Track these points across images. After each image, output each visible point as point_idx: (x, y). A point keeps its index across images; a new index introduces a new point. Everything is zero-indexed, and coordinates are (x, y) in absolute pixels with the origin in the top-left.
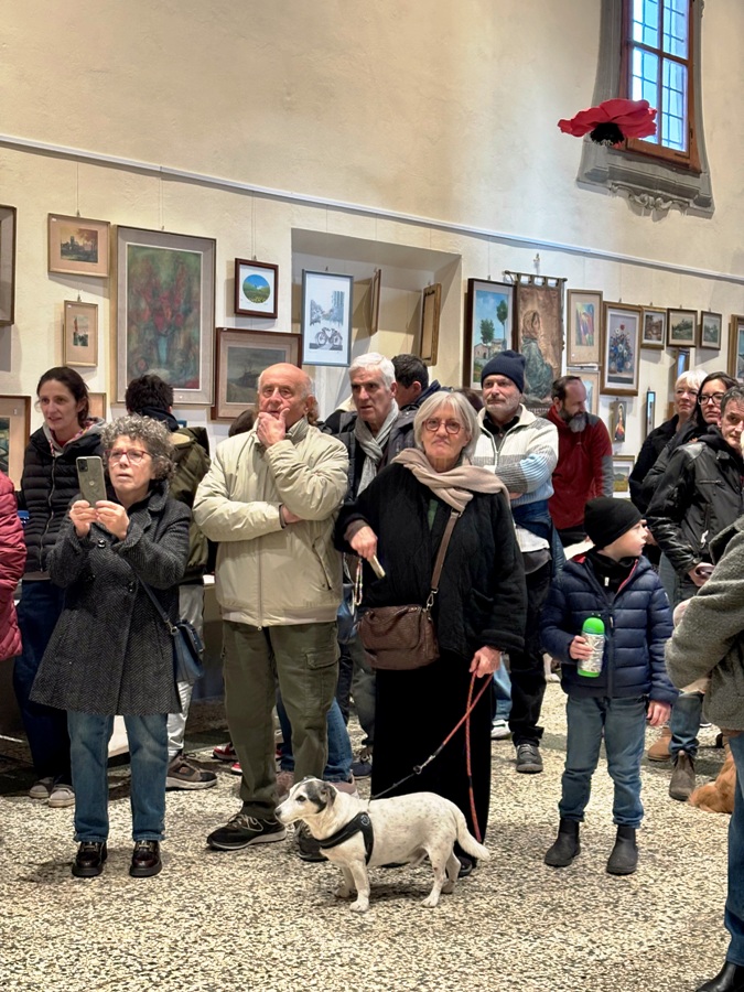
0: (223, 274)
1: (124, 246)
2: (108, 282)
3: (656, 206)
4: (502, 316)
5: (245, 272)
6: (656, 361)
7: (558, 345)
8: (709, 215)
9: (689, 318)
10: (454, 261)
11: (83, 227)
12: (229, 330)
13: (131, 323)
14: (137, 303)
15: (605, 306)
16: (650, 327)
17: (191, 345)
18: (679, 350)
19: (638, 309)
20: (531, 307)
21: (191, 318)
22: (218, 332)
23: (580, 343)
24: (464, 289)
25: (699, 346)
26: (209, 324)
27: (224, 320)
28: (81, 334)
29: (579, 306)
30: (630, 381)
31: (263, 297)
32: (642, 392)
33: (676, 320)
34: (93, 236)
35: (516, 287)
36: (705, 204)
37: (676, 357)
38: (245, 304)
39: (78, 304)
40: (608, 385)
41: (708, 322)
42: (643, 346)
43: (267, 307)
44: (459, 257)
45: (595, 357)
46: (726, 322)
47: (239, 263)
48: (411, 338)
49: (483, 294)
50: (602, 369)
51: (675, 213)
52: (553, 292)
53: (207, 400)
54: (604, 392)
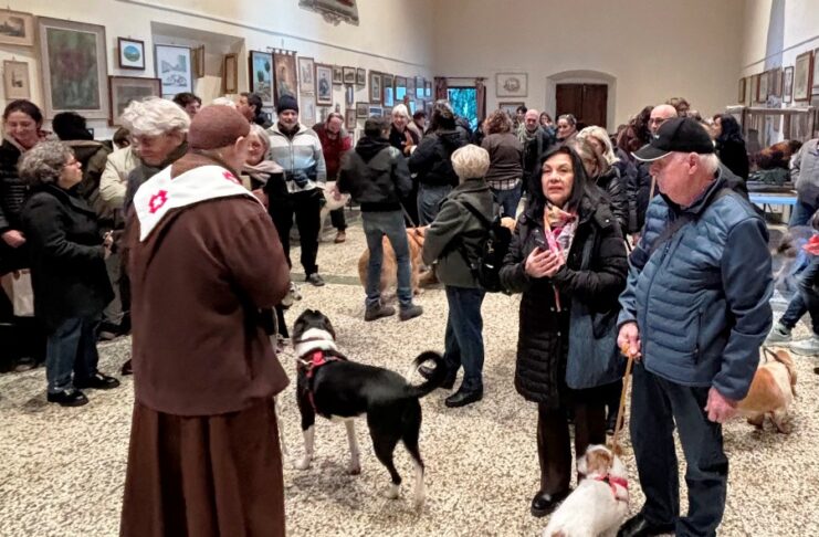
0: (111, 46)
1: (44, 28)
2: (34, 49)
3: (335, 19)
4: (268, 69)
5: (124, 45)
6: (339, 90)
7: (295, 83)
8: (357, 25)
9: (352, 71)
10: (241, 42)
11: (13, 15)
12: (118, 77)
13: (52, 73)
14: (55, 60)
15: (316, 65)
16: (336, 75)
17: (94, 86)
18: (349, 85)
19: (330, 67)
20: (281, 65)
21: (92, 69)
22: (110, 78)
23: (305, 81)
24: (247, 55)
25: (357, 83)
26: (104, 73)
27: (113, 71)
28: (17, 79)
29: (304, 64)
30: (328, 100)
31: (136, 58)
32: (334, 105)
33: (347, 72)
34: (21, 21)
35: (273, 55)
36: (355, 19)
37: (347, 88)
38: (126, 62)
39: (13, 62)
40: (320, 102)
41: (360, 73)
42: (334, 84)
43: (139, 64)
44: (243, 40)
45: (313, 88)
46: (367, 73)
47: (120, 39)
48: (220, 79)
49: (258, 58)
50: (316, 94)
51: (343, 23)
52: (291, 58)
53: (107, 116)
54: (318, 105)
